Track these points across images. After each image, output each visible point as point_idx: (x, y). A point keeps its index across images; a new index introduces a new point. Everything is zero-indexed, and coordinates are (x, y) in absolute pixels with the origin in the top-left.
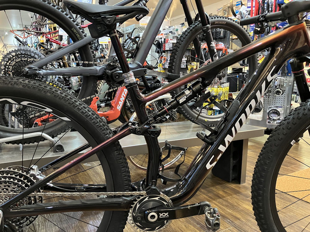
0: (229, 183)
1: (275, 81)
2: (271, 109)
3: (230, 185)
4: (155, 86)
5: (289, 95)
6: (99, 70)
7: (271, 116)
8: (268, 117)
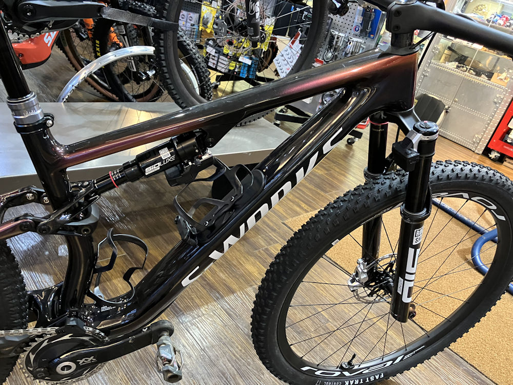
1: (348, 44)
4: (133, 7)
7: (326, 100)
8: (320, 101)
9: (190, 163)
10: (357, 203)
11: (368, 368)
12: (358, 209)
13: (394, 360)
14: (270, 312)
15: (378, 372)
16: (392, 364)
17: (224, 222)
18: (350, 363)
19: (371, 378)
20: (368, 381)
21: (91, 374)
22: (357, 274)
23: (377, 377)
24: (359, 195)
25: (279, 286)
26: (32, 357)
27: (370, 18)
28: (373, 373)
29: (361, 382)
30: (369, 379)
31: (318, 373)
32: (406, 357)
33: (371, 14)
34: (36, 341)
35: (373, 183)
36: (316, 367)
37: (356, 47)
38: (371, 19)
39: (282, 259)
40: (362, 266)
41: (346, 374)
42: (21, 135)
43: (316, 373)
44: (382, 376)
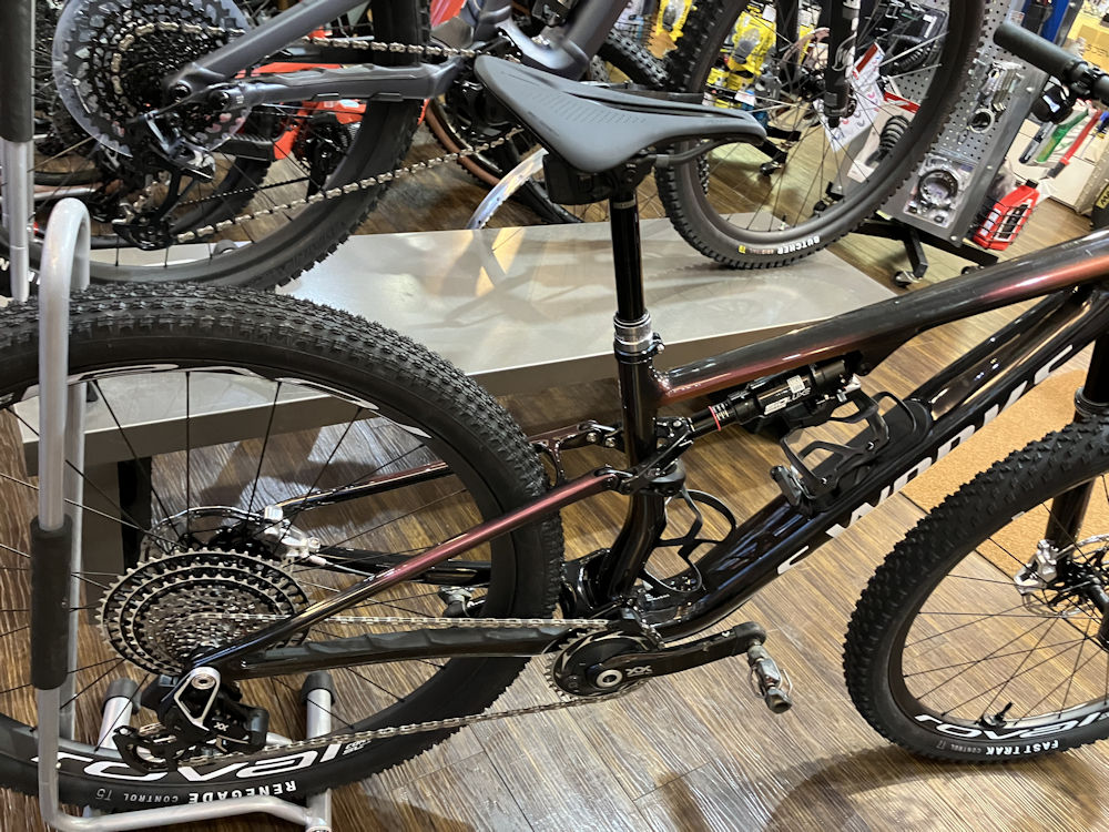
0: (752, 436)
1: (990, 75)
2: (933, 167)
3: (754, 447)
5: (1010, 128)
6: (437, 82)
7: (926, 191)
9: (827, 397)
10: (1068, 454)
11: (1031, 729)
12: (1070, 467)
13: (1080, 719)
14: (890, 621)
15: (1049, 738)
16: (1076, 726)
17: (857, 482)
18: (999, 717)
19: (1035, 747)
20: (1028, 751)
21: (629, 691)
22: (1035, 566)
23: (1046, 746)
24: (1074, 442)
25: (914, 581)
26: (566, 658)
27: (1042, 16)
28: (1041, 739)
29: (1017, 752)
30: (1032, 749)
31: (942, 728)
32: (1103, 717)
33: (1044, 10)
34: (577, 637)
35: (1100, 423)
36: (940, 717)
37: (1007, 81)
38: (1044, 20)
39: (922, 538)
40: (1046, 554)
41: (991, 735)
42: (620, 364)
43: (938, 728)
44: (1056, 745)
